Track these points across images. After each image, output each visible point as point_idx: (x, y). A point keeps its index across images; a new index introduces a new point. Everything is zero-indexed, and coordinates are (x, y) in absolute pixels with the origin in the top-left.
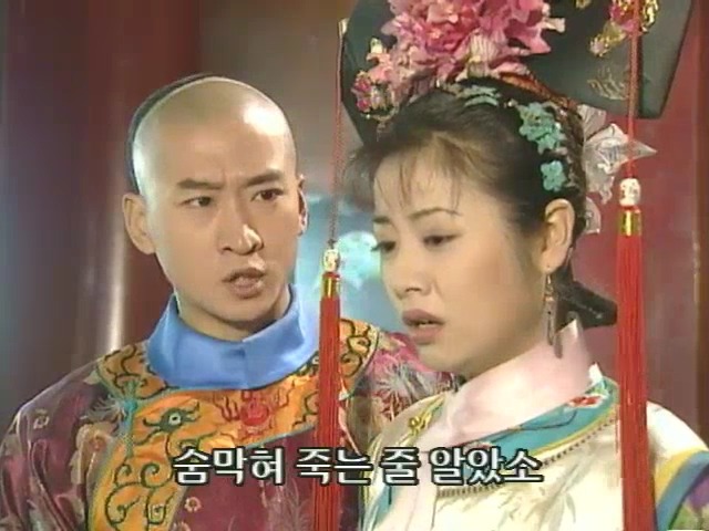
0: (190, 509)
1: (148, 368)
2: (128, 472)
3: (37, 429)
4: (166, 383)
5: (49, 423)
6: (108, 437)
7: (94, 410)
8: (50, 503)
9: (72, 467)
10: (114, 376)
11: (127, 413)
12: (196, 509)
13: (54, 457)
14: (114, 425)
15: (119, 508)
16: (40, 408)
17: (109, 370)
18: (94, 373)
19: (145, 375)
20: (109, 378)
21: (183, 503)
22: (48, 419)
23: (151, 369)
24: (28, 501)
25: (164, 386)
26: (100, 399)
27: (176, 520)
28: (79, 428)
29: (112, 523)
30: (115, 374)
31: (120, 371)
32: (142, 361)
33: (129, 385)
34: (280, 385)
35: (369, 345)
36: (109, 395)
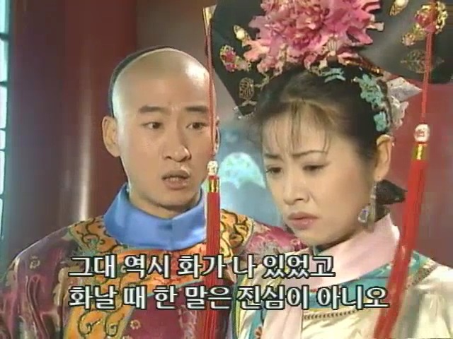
0: (133, 328)
1: (105, 232)
3: (33, 269)
4: (117, 242)
5: (40, 266)
8: (36, 317)
9: (55, 294)
10: (81, 236)
12: (137, 328)
13: (43, 289)
15: (88, 325)
17: (78, 232)
18: (68, 234)
19: (103, 237)
20: (78, 237)
21: (129, 324)
22: (39, 262)
23: (107, 233)
24: (20, 316)
25: (116, 244)
26: (73, 251)
27: (125, 334)
28: (60, 269)
29: (82, 334)
30: (82, 234)
31: (85, 232)
32: (99, 227)
33: (92, 242)
34: (192, 249)
35: (248, 229)
36: (79, 248)
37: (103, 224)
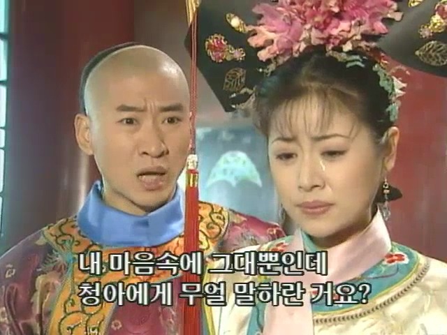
0: (115, 329)
1: (79, 232)
2: (73, 304)
3: (8, 278)
4: (92, 241)
5: (15, 274)
6: (56, 282)
7: (46, 263)
8: (15, 327)
9: (32, 304)
10: (55, 238)
11: (68, 264)
12: (118, 328)
13: (20, 297)
14: (60, 273)
15: (68, 328)
16: (8, 264)
17: (52, 235)
18: (42, 237)
19: (78, 238)
20: (52, 239)
21: (110, 324)
23: (82, 233)
25: (91, 243)
26: (48, 255)
28: (37, 277)
30: (56, 236)
31: (59, 233)
32: (73, 227)
33: (67, 243)
34: (170, 244)
35: (224, 219)
36: (54, 251)
37: (76, 223)
